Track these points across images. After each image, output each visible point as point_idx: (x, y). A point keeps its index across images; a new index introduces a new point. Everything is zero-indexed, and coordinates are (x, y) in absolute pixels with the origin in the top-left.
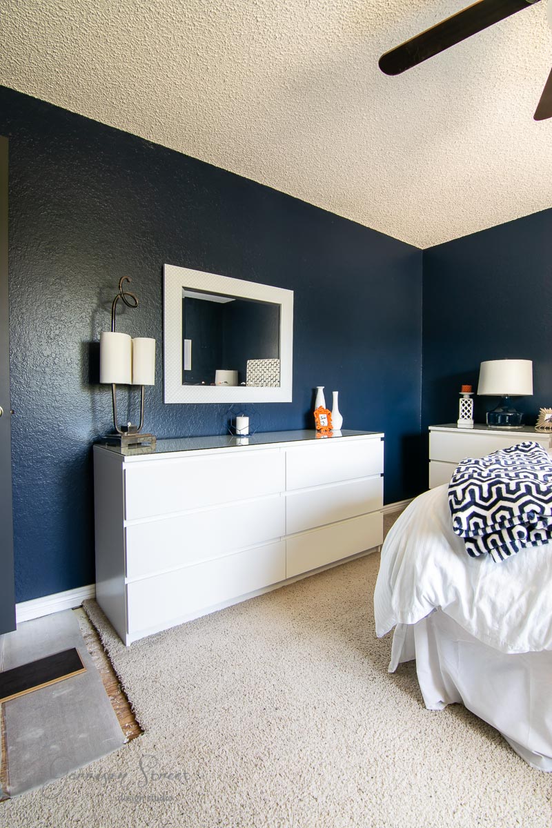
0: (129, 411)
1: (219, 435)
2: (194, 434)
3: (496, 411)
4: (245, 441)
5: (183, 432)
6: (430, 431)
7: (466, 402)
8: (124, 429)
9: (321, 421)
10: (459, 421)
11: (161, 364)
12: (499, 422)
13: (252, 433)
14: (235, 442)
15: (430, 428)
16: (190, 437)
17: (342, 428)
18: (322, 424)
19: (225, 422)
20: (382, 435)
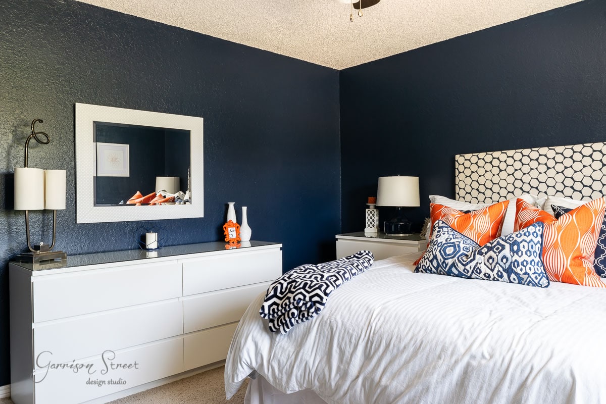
0: (43, 231)
1: (131, 249)
2: (106, 249)
3: (392, 221)
4: (154, 254)
5: (96, 248)
6: (337, 239)
7: (371, 212)
8: (37, 248)
9: (230, 233)
10: (366, 230)
11: (73, 189)
12: (393, 230)
13: (161, 246)
14: (146, 255)
15: (337, 237)
16: (103, 252)
17: (252, 239)
18: (231, 236)
19: (136, 238)
20: (281, 245)
